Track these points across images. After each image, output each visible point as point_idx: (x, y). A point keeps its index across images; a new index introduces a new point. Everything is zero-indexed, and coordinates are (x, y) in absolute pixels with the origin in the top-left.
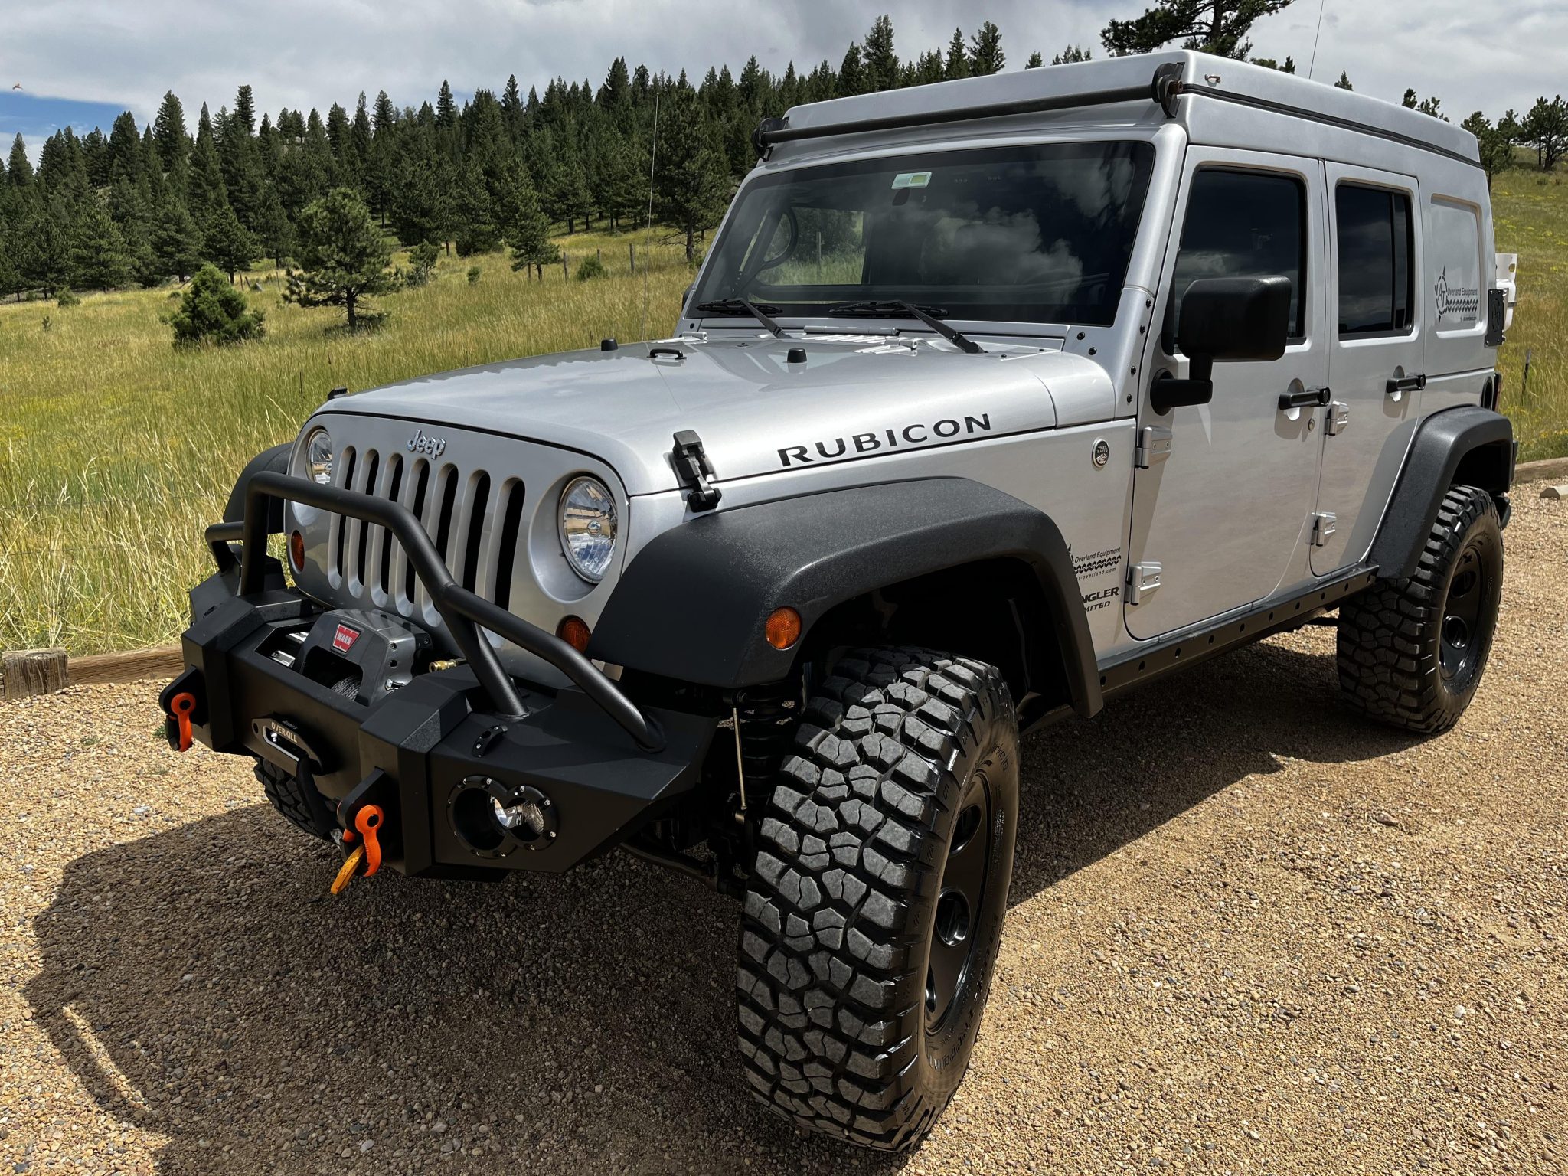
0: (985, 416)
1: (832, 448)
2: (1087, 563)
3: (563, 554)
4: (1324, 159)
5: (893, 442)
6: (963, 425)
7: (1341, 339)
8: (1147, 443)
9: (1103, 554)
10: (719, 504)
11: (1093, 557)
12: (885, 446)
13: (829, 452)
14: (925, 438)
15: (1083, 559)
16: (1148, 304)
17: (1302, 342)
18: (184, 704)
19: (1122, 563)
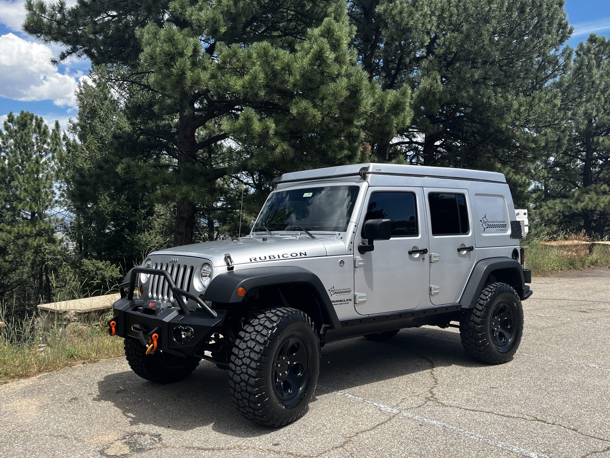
0: (305, 253)
1: (263, 258)
2: (340, 291)
3: (201, 282)
4: (423, 187)
5: (279, 257)
6: (299, 254)
7: (434, 236)
8: (357, 261)
9: (344, 289)
10: (234, 269)
11: (341, 289)
12: (277, 258)
14: (288, 257)
15: (338, 290)
16: (356, 226)
17: (418, 236)
18: (113, 324)
19: (352, 292)
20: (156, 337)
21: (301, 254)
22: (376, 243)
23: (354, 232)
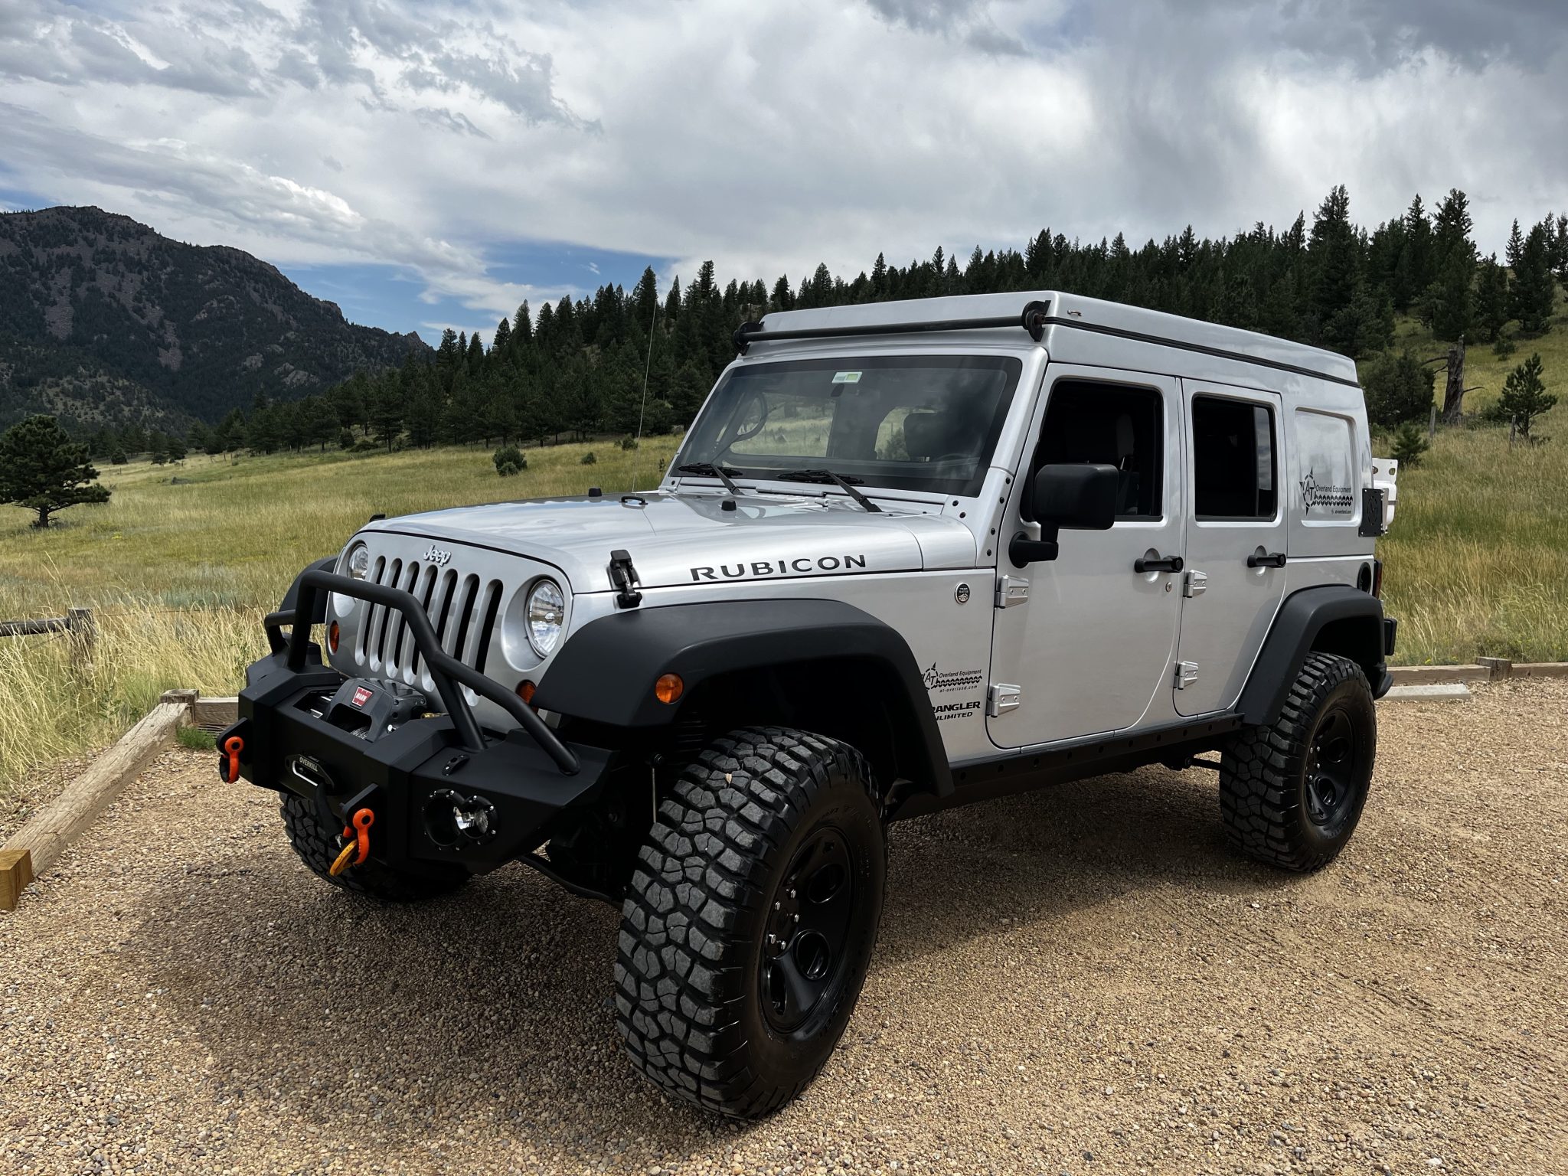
0: (862, 557)
1: (733, 570)
2: (950, 678)
3: (527, 638)
4: (1181, 377)
5: (783, 570)
6: (843, 562)
7: (1198, 520)
8: (1004, 588)
9: (964, 674)
10: (641, 603)
11: (956, 674)
12: (777, 572)
13: (730, 573)
14: (810, 569)
15: (946, 675)
16: (1008, 481)
17: (1160, 519)
18: (235, 745)
19: (984, 683)
20: (366, 819)
21: (848, 559)
23: (1002, 501)
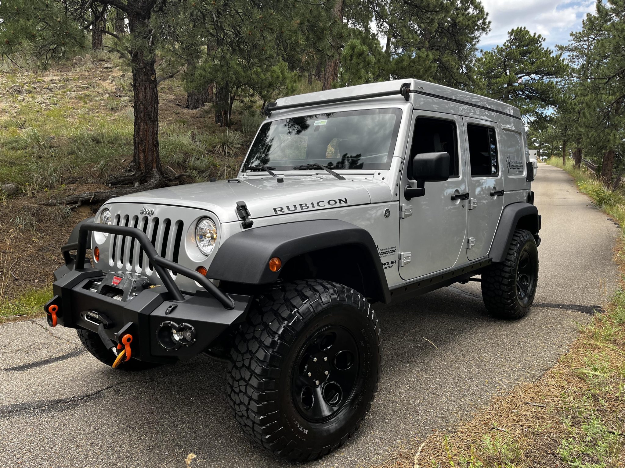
0: (346, 199)
2: (384, 251)
3: (197, 246)
4: (462, 116)
6: (338, 201)
7: (472, 177)
8: (403, 209)
9: (390, 249)
10: (253, 226)
11: (386, 249)
12: (311, 208)
13: (291, 209)
14: (325, 206)
15: (382, 250)
16: (402, 162)
17: (458, 177)
18: (54, 309)
19: (397, 253)
20: (128, 340)
21: (340, 200)
22: (428, 185)
23: (400, 171)
